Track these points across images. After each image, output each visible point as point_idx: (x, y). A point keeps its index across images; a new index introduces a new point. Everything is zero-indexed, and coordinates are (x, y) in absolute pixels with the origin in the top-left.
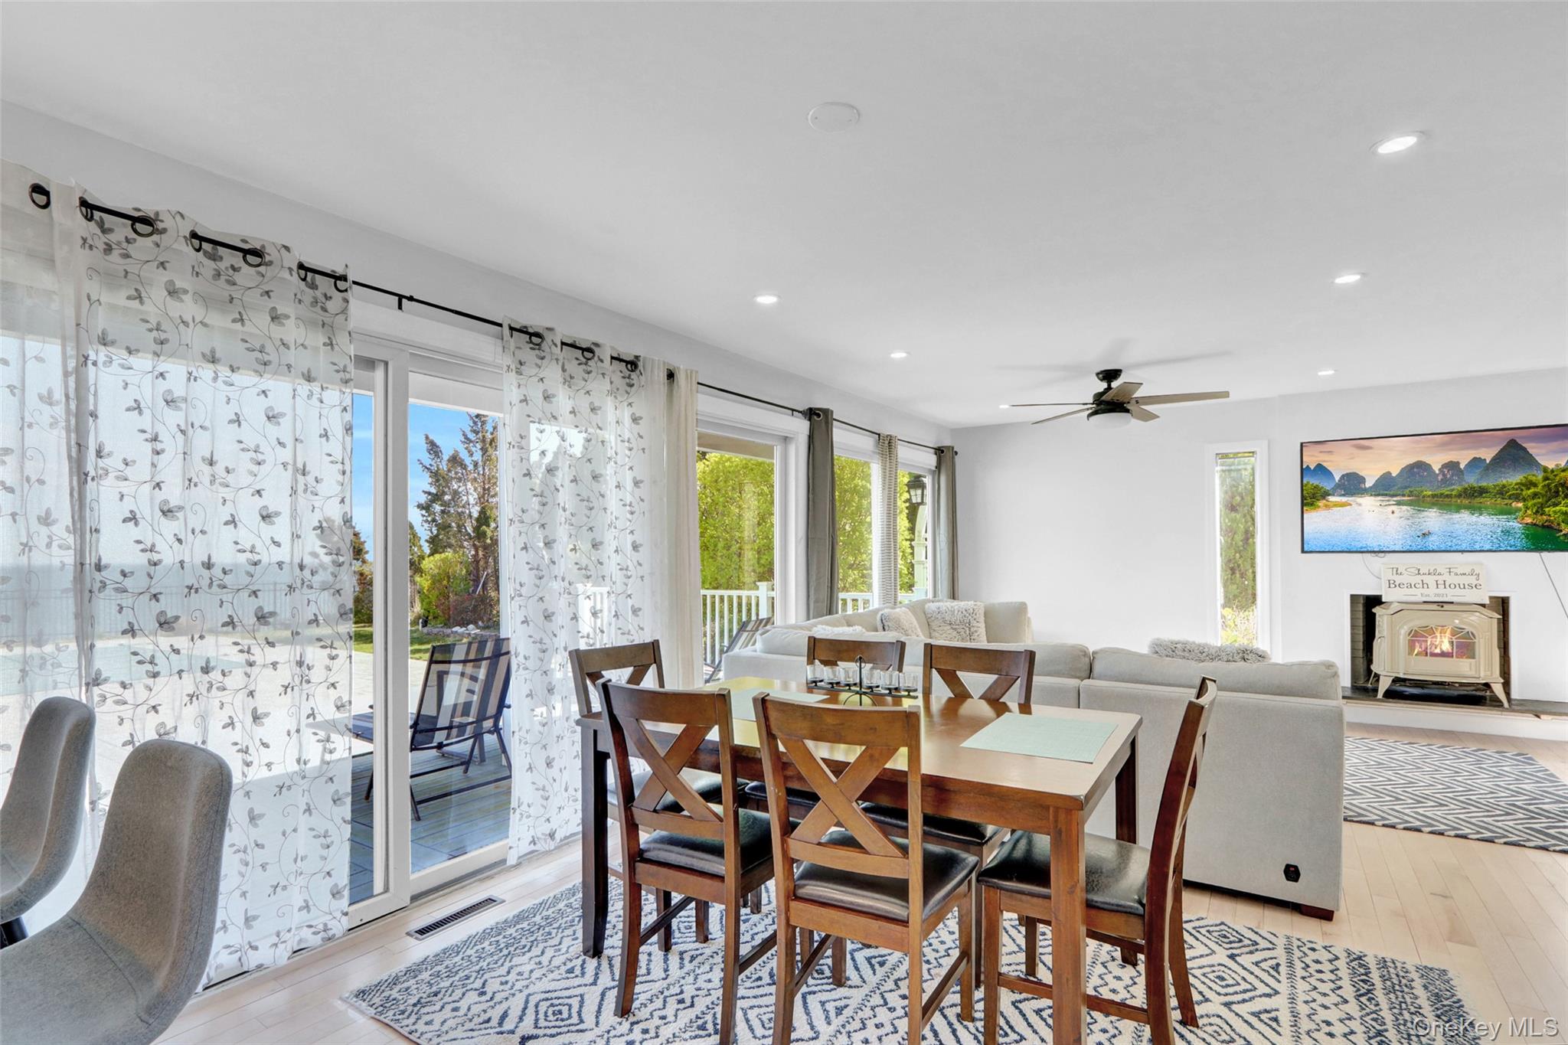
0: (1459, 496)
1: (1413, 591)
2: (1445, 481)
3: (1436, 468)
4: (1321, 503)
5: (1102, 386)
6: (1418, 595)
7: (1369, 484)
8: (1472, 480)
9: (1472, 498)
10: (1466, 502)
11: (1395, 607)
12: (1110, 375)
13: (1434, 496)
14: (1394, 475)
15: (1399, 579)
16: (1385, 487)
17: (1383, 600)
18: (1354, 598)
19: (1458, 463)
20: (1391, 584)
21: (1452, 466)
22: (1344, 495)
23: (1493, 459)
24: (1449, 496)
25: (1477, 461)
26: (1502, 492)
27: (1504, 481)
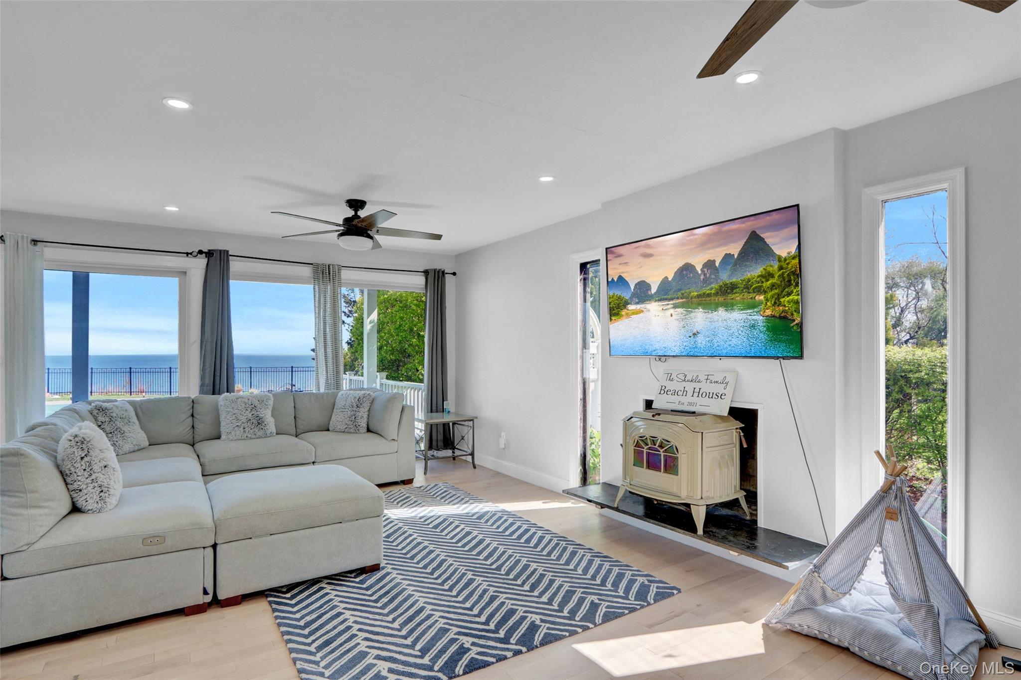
0: (716, 294)
2: (707, 280)
3: (699, 268)
4: (623, 312)
5: (350, 213)
7: (654, 290)
8: (725, 277)
9: (726, 293)
10: (721, 299)
12: (355, 204)
13: (699, 296)
14: (670, 279)
16: (666, 293)
19: (714, 261)
21: (710, 264)
22: (637, 303)
23: (740, 254)
24: (709, 295)
25: (728, 257)
26: (748, 286)
27: (749, 275)
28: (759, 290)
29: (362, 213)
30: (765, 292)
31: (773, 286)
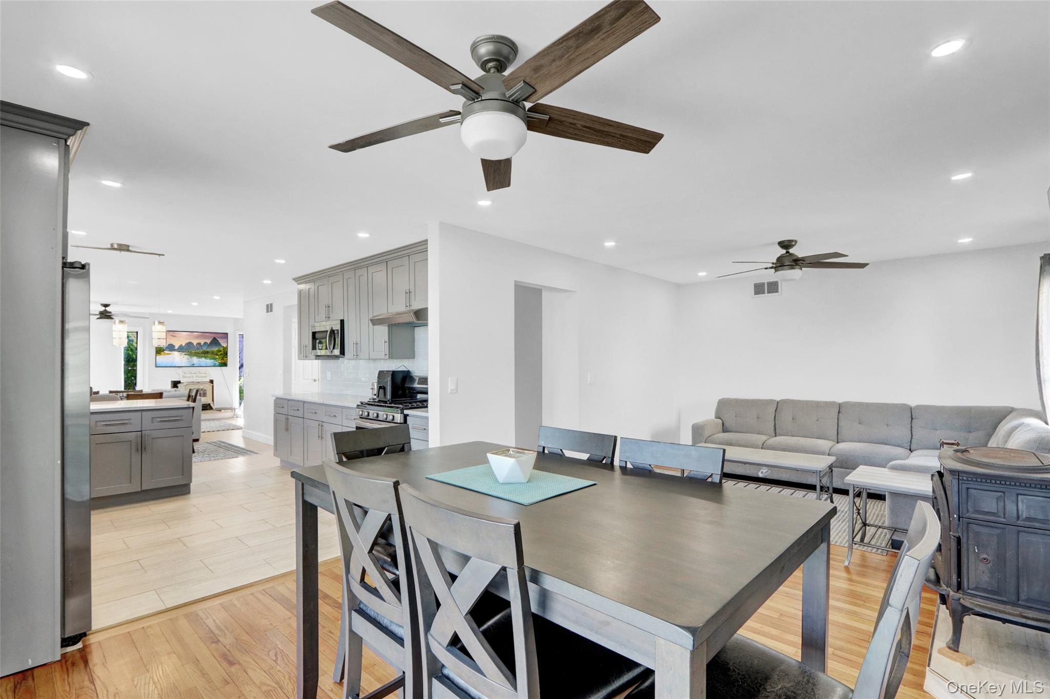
0: (201, 353)
1: (190, 379)
2: (197, 348)
3: (195, 344)
4: (162, 353)
5: (103, 309)
6: (191, 380)
7: (176, 348)
8: (205, 349)
9: (205, 354)
10: (203, 355)
11: (185, 384)
12: (106, 306)
13: (195, 353)
14: (183, 345)
15: (186, 375)
16: (181, 349)
17: (181, 382)
18: (172, 381)
19: (201, 343)
20: (184, 377)
21: (199, 344)
22: (169, 351)
23: (210, 343)
24: (199, 353)
25: (205, 343)
26: (213, 353)
27: (213, 350)
28: (217, 355)
29: (108, 309)
30: (219, 355)
31: (221, 354)
